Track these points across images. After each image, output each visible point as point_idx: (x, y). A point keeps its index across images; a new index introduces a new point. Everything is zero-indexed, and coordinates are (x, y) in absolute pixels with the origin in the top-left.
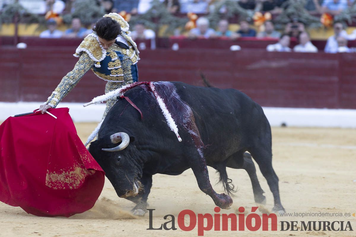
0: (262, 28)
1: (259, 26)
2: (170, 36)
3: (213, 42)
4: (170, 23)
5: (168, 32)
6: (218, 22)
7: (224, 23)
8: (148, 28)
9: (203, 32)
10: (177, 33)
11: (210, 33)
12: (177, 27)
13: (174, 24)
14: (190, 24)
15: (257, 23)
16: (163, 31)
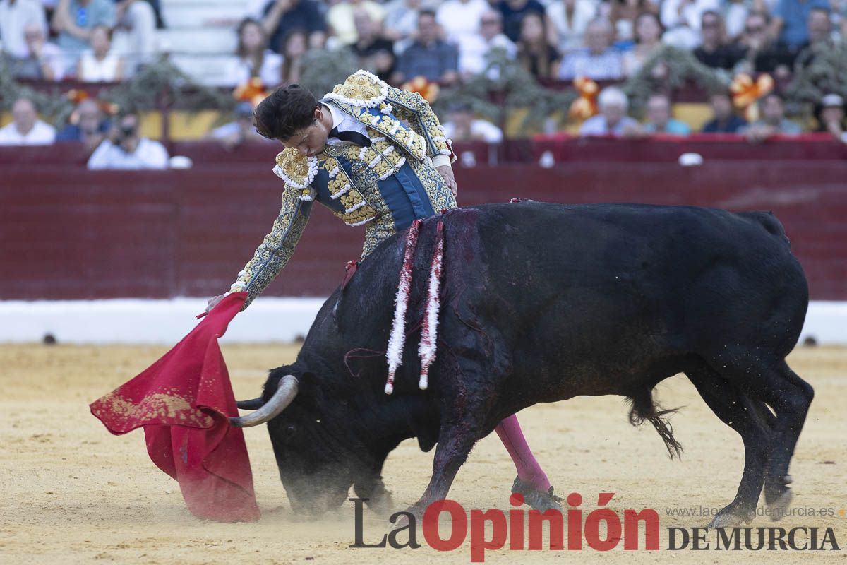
0: (753, 113)
1: (744, 109)
2: (532, 134)
3: (638, 148)
4: (532, 104)
5: (527, 124)
6: (646, 98)
7: (659, 102)
8: (481, 116)
9: (611, 124)
10: (551, 128)
11: (629, 127)
12: (550, 112)
13: (542, 105)
14: (582, 105)
15: (740, 101)
16: (518, 121)
